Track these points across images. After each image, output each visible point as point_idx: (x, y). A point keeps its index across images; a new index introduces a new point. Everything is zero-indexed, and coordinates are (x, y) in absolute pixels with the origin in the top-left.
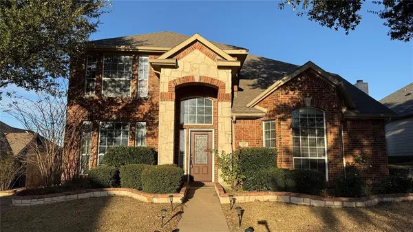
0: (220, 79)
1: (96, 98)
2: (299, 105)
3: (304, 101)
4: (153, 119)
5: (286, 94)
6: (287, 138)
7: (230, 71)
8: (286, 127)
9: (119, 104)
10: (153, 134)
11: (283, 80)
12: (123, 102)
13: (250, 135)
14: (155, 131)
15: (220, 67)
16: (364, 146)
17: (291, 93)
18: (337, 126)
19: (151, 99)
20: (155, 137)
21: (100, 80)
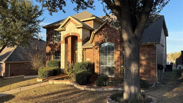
0: (78, 33)
1: (53, 43)
2: (103, 42)
5: (98, 37)
6: (97, 57)
7: (82, 29)
8: (98, 52)
9: (58, 45)
11: (95, 31)
13: (91, 55)
15: (78, 28)
16: (142, 60)
17: (100, 36)
18: (119, 51)
21: (53, 37)
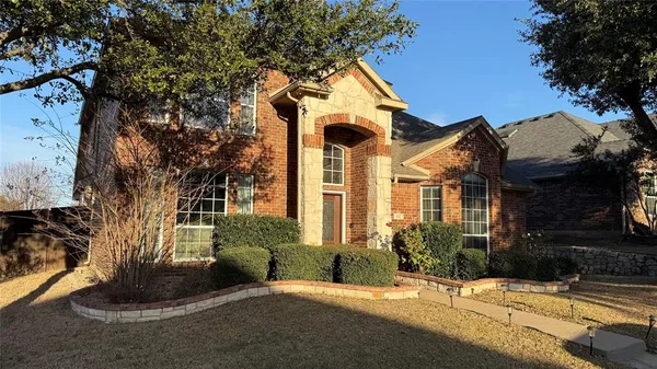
0: (379, 124)
1: (173, 126)
2: (469, 169)
3: (472, 165)
4: (266, 172)
5: (457, 154)
7: (390, 113)
8: (456, 197)
9: (213, 144)
10: (266, 195)
12: (219, 140)
13: (406, 204)
14: (268, 191)
17: (460, 152)
19: (262, 140)
20: (269, 201)
